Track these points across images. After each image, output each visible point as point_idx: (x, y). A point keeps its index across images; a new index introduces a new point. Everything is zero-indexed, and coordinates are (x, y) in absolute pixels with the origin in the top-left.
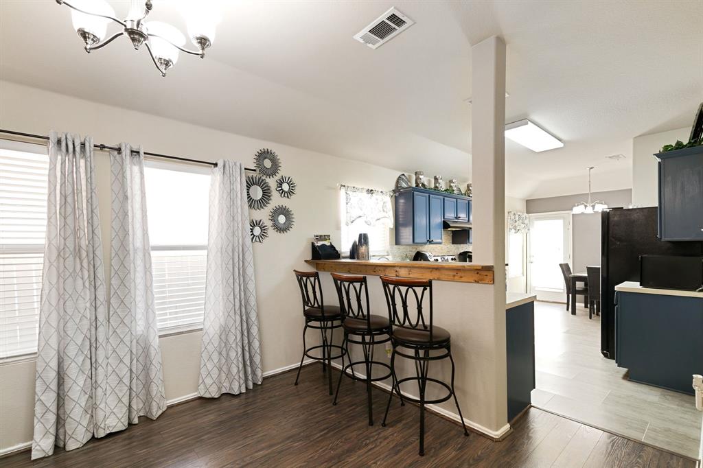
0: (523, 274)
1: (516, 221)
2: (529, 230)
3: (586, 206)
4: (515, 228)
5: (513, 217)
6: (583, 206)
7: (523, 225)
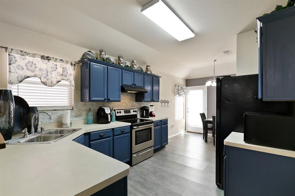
0: (184, 118)
1: (179, 90)
2: (186, 95)
3: (212, 82)
4: (179, 93)
5: (177, 88)
6: (211, 81)
7: (183, 92)
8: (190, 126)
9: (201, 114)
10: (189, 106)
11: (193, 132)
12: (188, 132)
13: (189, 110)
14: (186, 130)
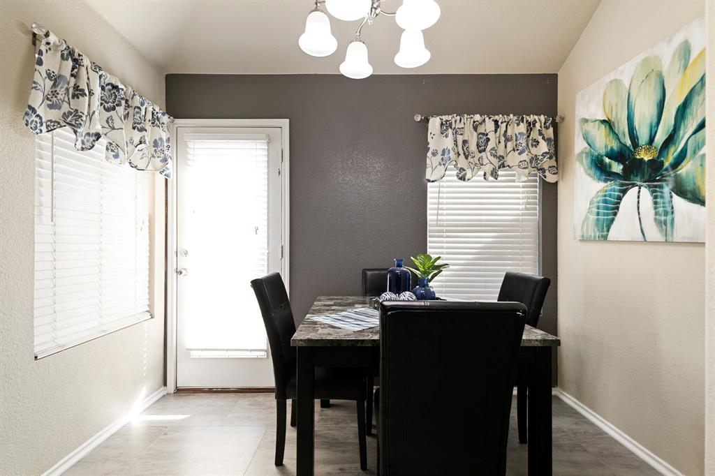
8: (195, 354)
9: (256, 284)
10: (189, 235)
11: (211, 391)
12: (179, 391)
13: (184, 262)
14: (165, 384)
